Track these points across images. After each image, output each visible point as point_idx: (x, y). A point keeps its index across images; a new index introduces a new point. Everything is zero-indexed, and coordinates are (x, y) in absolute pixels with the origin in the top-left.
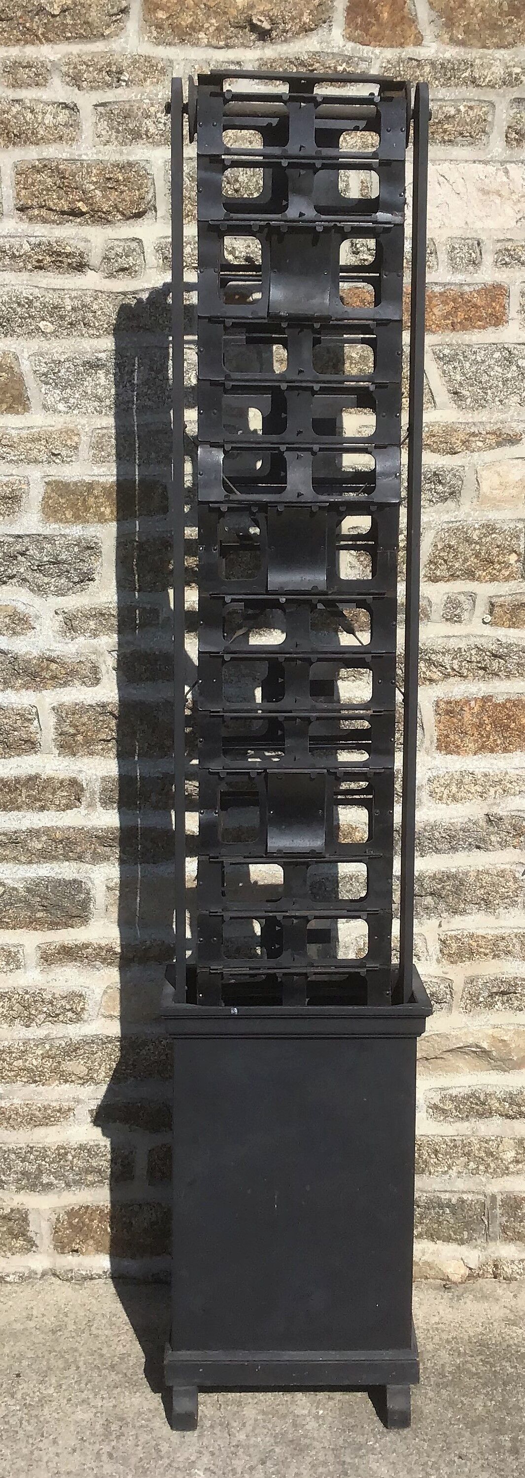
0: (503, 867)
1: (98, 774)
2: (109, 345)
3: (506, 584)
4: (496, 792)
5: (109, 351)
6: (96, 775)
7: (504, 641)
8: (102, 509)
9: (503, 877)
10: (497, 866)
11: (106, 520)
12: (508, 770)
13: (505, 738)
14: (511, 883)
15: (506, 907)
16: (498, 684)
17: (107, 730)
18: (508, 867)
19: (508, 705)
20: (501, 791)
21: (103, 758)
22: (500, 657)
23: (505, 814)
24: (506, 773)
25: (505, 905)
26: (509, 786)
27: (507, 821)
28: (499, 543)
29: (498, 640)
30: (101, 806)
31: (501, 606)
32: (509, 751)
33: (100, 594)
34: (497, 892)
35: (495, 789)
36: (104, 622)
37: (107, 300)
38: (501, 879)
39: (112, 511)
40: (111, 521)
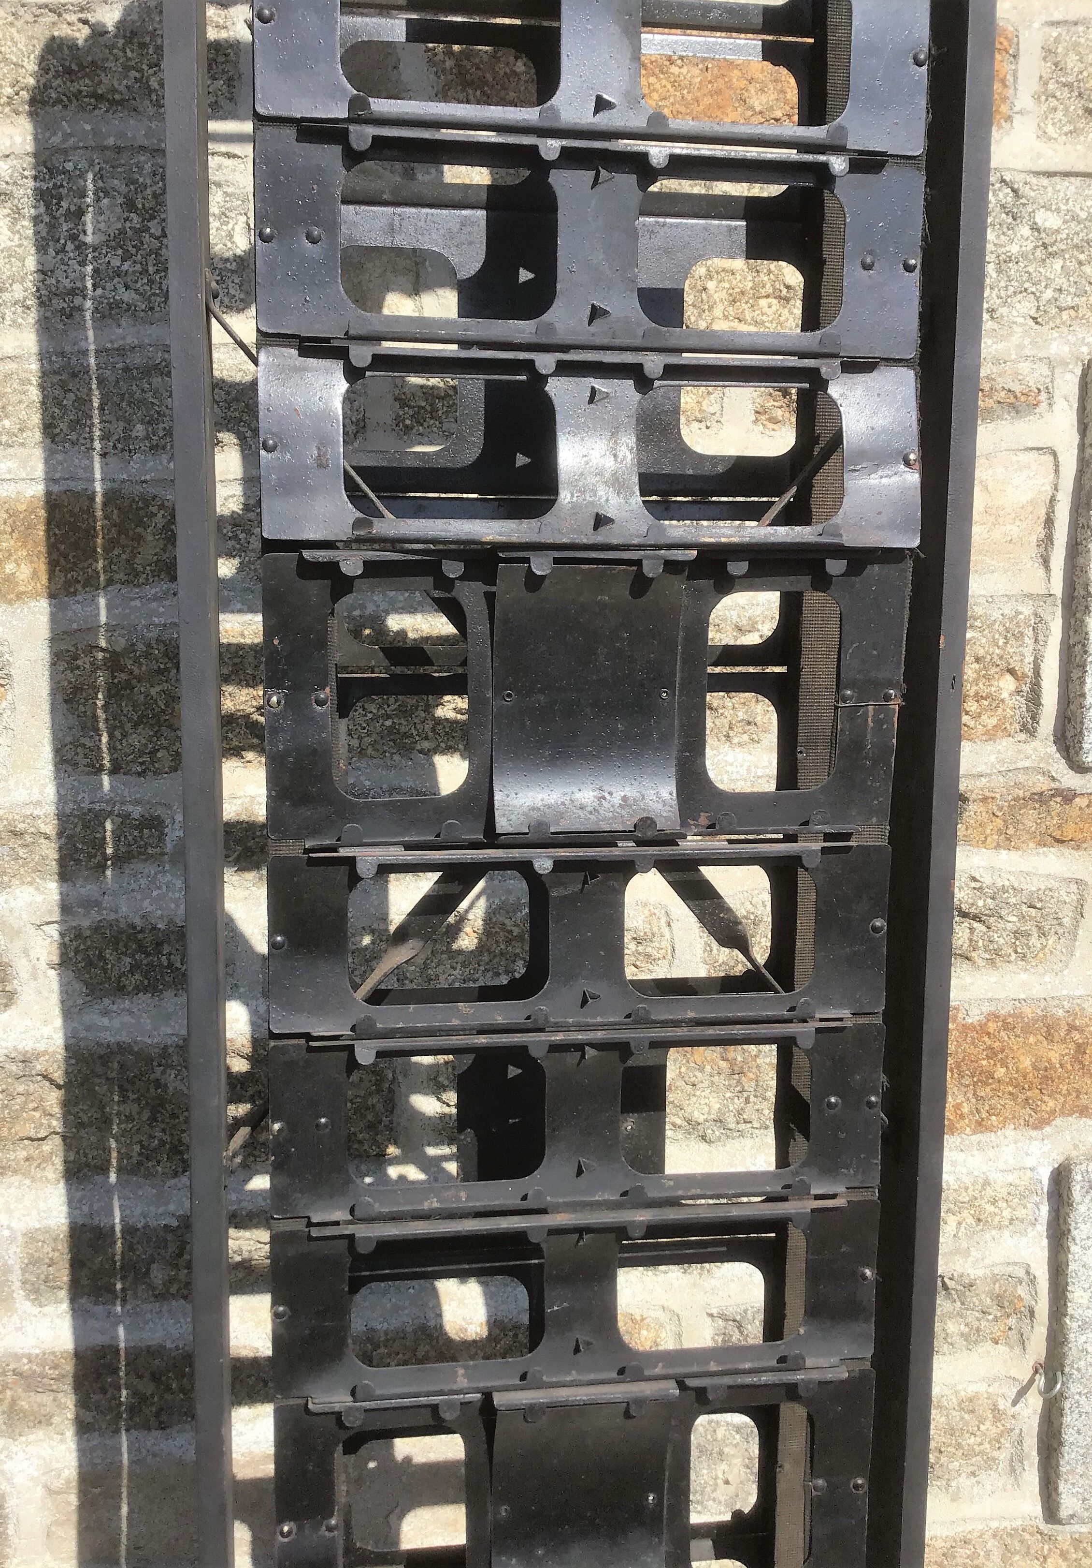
0: (972, 1389)
1: (15, 1224)
2: (18, 140)
3: (989, 747)
4: (960, 1223)
5: (17, 157)
6: (9, 1228)
7: (987, 880)
8: (10, 567)
9: (973, 1411)
10: (959, 1387)
11: (19, 596)
12: (992, 1176)
13: (979, 1099)
14: (988, 1424)
15: (973, 1474)
16: (968, 980)
17: (37, 1114)
18: (982, 1388)
19: (992, 1027)
20: (970, 1220)
21: (27, 1182)
22: (976, 918)
23: (980, 1273)
24: (986, 1183)
25: (971, 1469)
26: (990, 1208)
27: (982, 1288)
28: (981, 652)
29: (974, 879)
30: (27, 1297)
31: (985, 800)
32: (990, 1129)
33: (11, 782)
34: (959, 1446)
35: (958, 1218)
36: (22, 852)
37: (12, 24)
38: (966, 1416)
39: (35, 573)
40: (35, 596)
